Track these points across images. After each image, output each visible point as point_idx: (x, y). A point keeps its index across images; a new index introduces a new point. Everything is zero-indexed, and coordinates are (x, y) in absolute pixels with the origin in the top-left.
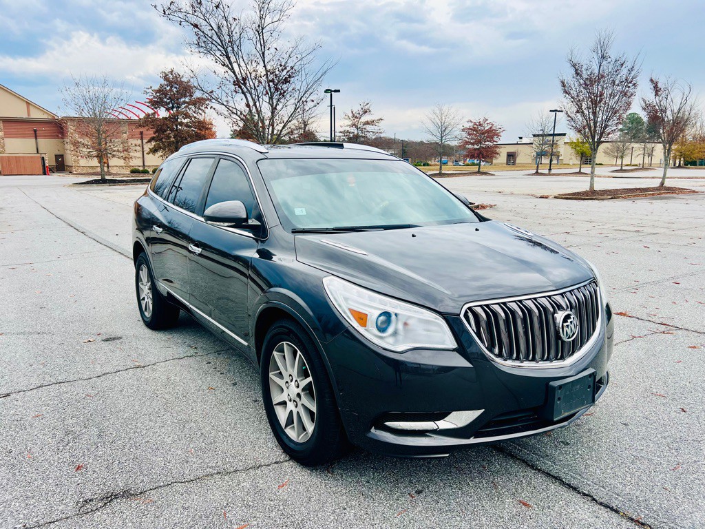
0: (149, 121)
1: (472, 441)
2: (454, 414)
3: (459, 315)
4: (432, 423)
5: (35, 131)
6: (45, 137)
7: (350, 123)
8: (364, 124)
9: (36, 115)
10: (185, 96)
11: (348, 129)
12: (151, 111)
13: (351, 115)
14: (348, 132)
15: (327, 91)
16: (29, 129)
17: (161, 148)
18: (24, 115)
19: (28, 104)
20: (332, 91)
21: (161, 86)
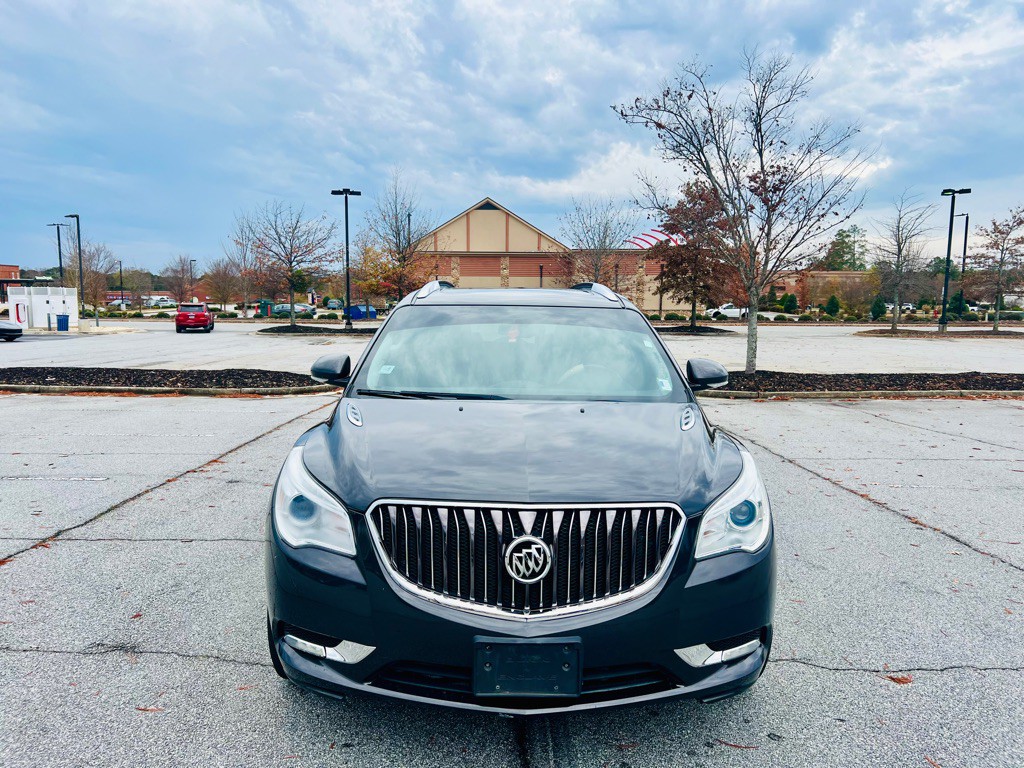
0: (660, 250)
1: (366, 687)
2: (345, 643)
3: (364, 512)
4: (322, 648)
5: (541, 268)
6: (550, 274)
7: (987, 241)
8: (1018, 242)
9: (545, 247)
10: (711, 216)
11: (983, 251)
12: (663, 238)
13: (990, 228)
14: (983, 256)
15: (945, 192)
16: (534, 265)
17: (673, 287)
18: (534, 249)
19: (540, 235)
20: (954, 192)
21: (681, 203)
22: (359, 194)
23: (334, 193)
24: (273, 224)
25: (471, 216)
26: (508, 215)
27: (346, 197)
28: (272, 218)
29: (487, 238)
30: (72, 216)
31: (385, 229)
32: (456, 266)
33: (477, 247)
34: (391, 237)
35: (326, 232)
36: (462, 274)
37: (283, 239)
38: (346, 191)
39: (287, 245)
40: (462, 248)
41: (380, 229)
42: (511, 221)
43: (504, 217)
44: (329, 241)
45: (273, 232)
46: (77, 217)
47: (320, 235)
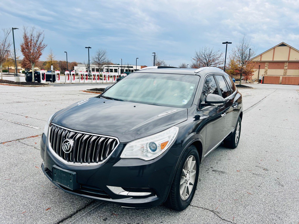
22: (231, 43)
23: (223, 43)
24: (204, 53)
25: (275, 49)
26: (290, 48)
27: (227, 44)
28: (204, 51)
29: (281, 56)
30: (154, 53)
31: (238, 54)
32: (267, 66)
33: (276, 59)
34: (240, 56)
35: (219, 55)
36: (269, 68)
37: (206, 58)
38: (227, 43)
39: (207, 60)
40: (271, 60)
41: (237, 54)
42: (291, 50)
43: (289, 48)
44: (220, 58)
45: (203, 56)
46: (155, 53)
47: (217, 56)
